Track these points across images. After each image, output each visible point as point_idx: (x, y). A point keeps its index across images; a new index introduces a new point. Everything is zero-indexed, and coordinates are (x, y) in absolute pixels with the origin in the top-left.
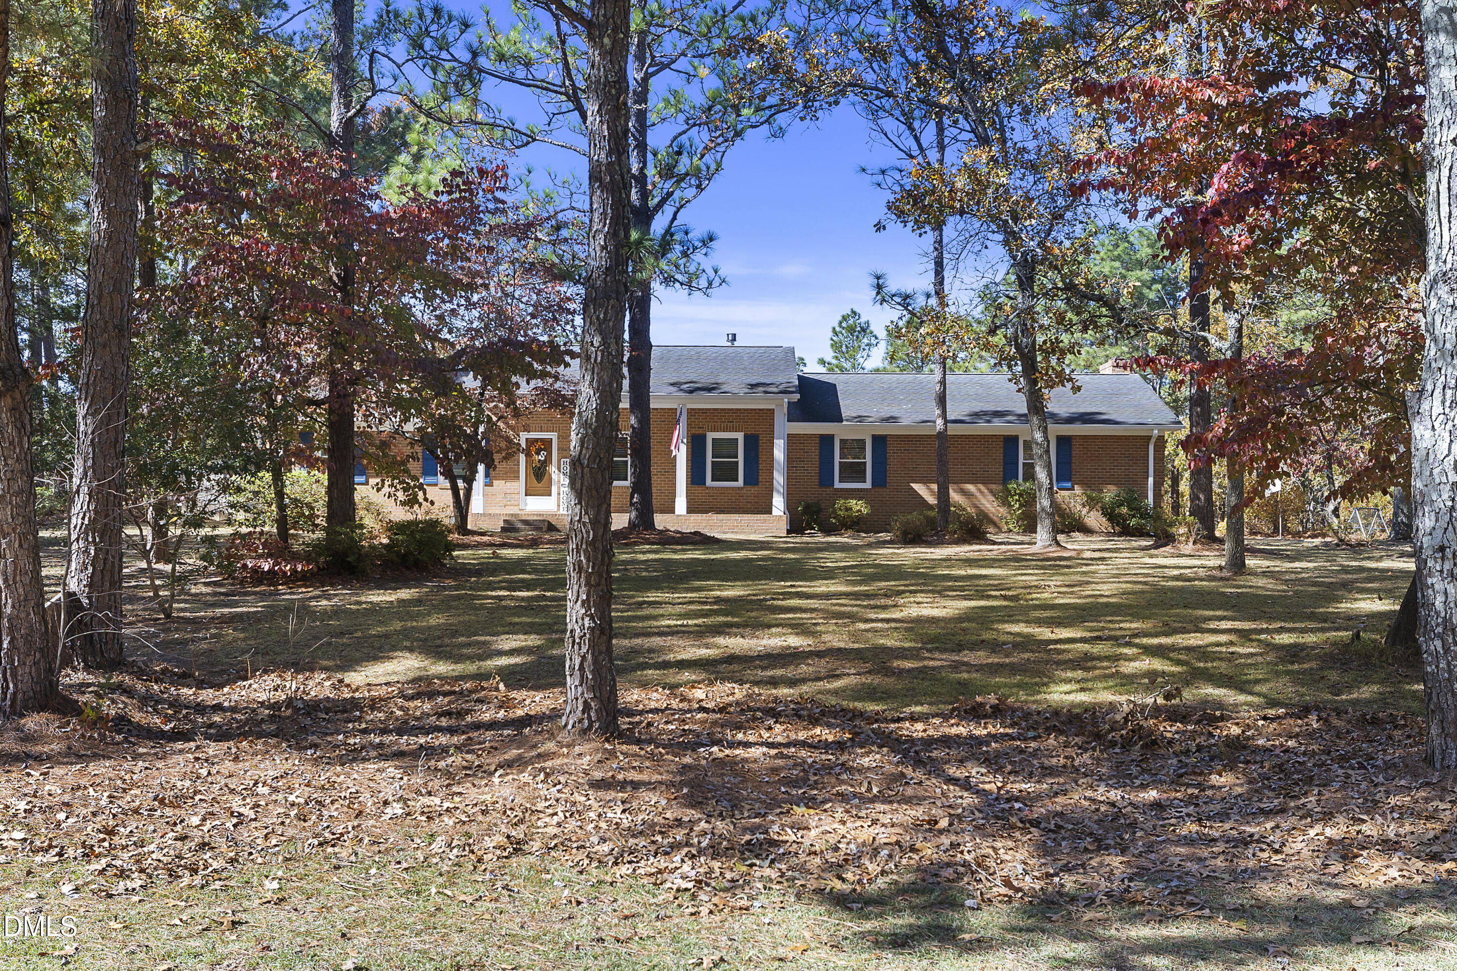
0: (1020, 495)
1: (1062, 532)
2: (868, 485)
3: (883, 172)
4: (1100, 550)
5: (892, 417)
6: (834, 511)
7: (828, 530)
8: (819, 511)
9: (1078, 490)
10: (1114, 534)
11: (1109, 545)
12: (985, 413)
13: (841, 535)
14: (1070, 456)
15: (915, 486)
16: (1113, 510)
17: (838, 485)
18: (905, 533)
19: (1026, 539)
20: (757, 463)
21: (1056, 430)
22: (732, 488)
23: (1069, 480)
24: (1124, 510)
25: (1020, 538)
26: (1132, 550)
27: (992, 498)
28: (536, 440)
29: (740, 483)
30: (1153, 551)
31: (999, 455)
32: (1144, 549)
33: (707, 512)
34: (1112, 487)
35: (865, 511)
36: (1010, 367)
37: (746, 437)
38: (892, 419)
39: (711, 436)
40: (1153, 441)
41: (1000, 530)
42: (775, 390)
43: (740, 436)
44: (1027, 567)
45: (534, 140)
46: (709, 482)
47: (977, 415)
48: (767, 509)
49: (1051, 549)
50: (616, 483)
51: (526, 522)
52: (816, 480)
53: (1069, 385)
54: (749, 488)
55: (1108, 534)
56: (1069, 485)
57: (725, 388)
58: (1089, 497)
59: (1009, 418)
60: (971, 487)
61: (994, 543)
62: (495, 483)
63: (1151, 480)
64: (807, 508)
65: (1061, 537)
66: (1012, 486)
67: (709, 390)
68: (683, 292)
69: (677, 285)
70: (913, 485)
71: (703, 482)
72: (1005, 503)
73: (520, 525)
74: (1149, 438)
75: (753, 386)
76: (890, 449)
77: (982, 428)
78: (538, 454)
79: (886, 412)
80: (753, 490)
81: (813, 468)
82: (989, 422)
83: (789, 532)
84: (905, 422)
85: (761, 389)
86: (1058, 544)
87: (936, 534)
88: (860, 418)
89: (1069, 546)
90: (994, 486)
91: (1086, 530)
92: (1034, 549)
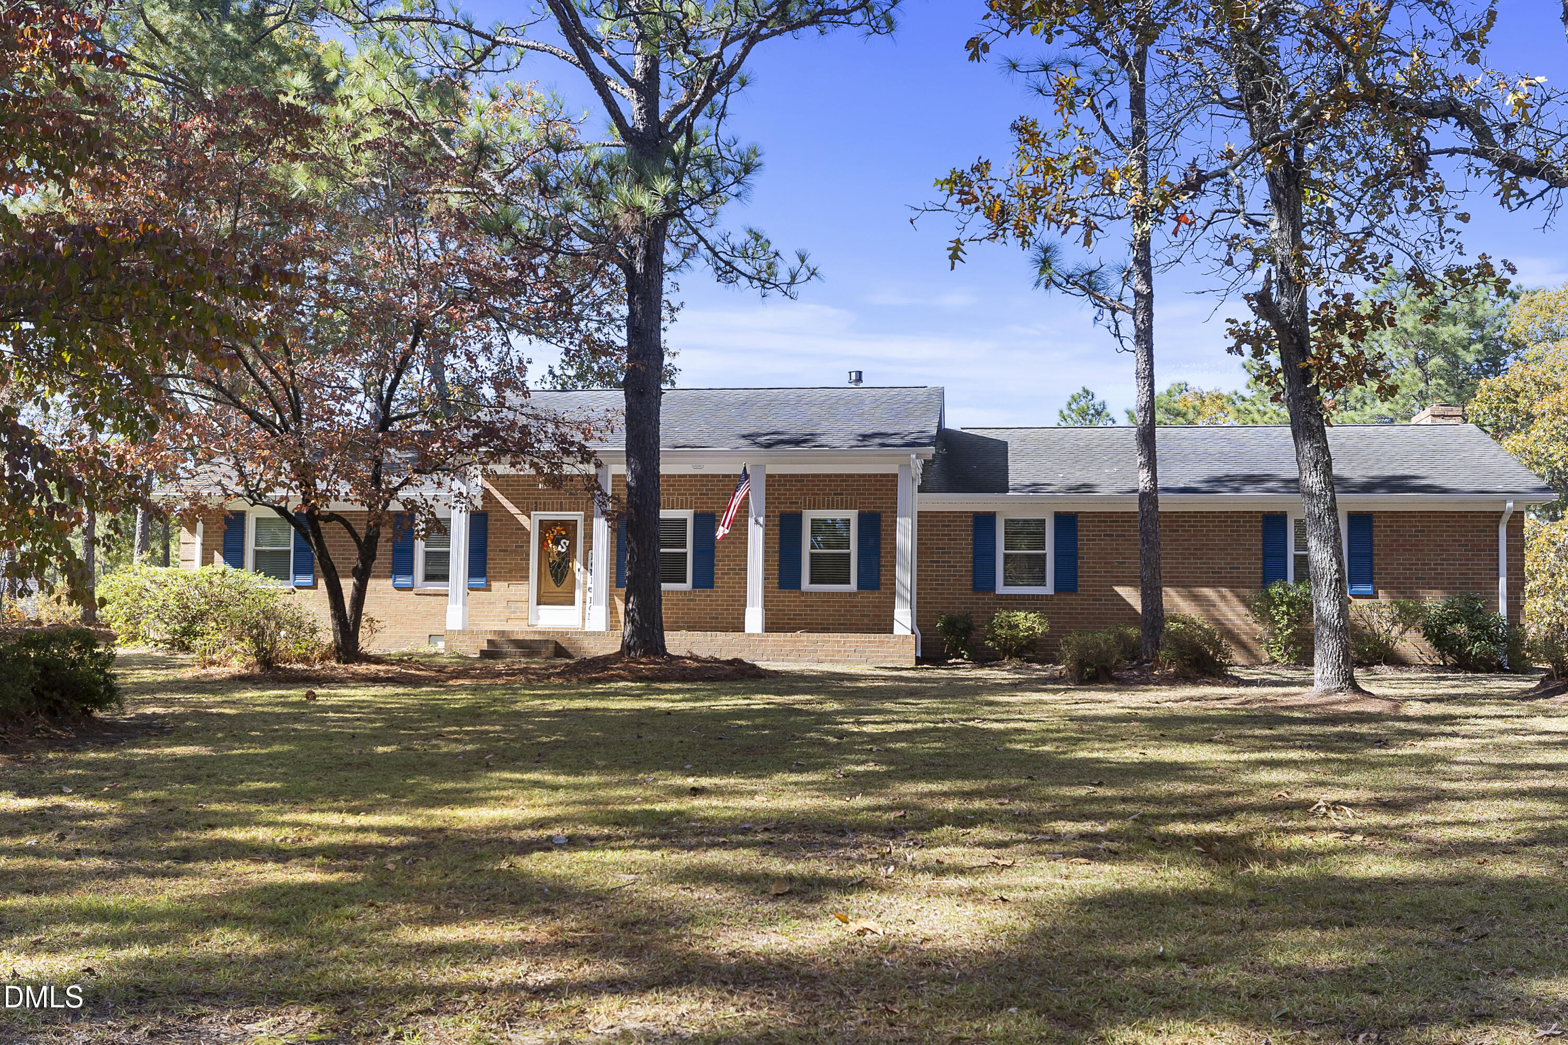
0: (1290, 604)
1: (1360, 664)
2: (1048, 589)
3: (1046, 68)
4: (1439, 699)
5: (1085, 485)
6: (991, 630)
7: (983, 659)
8: (968, 629)
9: (1383, 598)
10: (1444, 668)
11: (1443, 689)
12: (1230, 478)
13: (1000, 667)
14: (1371, 544)
15: (1120, 590)
16: (1442, 629)
17: (1001, 589)
18: (1081, 664)
19: (1298, 675)
20: (878, 555)
21: (1348, 502)
22: (841, 594)
23: (1370, 581)
24: (1461, 629)
25: (1289, 674)
26: (1502, 698)
27: (1242, 610)
28: (555, 523)
29: (853, 586)
30: (1541, 703)
31: (1255, 542)
32: (1524, 696)
33: (793, 630)
34: (1437, 593)
35: (1039, 630)
36: (1257, 354)
37: (861, 516)
38: (1087, 488)
39: (809, 515)
40: (1505, 519)
41: (1255, 661)
42: (899, 441)
43: (852, 515)
44: (1288, 742)
45: (496, 43)
46: (806, 584)
47: (1219, 481)
48: (886, 627)
49: (1340, 696)
50: (665, 586)
51: (519, 644)
52: (968, 581)
53: (1373, 385)
54: (866, 593)
55: (1435, 668)
56: (1368, 589)
57: (823, 440)
58: (1403, 609)
59: (1270, 485)
60: (1208, 592)
61: (1239, 682)
62: (495, 585)
63: (1503, 581)
64: (951, 625)
65: (1358, 673)
66: (1276, 590)
67: (797, 442)
68: (755, 291)
69: (743, 281)
70: (1116, 588)
71: (798, 585)
72: (1264, 616)
73: (508, 649)
74: (1499, 515)
75: (865, 437)
76: (1083, 534)
77: (1226, 501)
78: (557, 542)
79: (1078, 477)
80: (871, 596)
81: (964, 564)
82: (1237, 490)
83: (919, 661)
84: (1104, 491)
85: (877, 441)
86: (1356, 689)
87: (1138, 667)
88: (1035, 487)
89: (1373, 689)
90: (1246, 592)
91: (1398, 661)
92: (1309, 695)
